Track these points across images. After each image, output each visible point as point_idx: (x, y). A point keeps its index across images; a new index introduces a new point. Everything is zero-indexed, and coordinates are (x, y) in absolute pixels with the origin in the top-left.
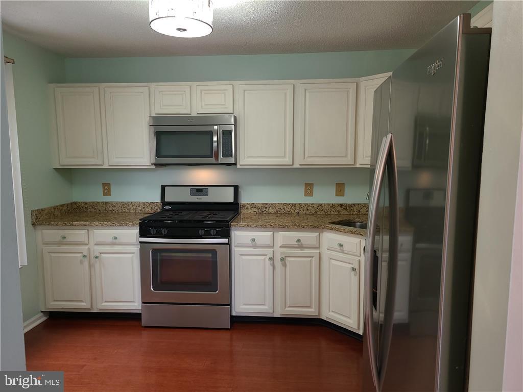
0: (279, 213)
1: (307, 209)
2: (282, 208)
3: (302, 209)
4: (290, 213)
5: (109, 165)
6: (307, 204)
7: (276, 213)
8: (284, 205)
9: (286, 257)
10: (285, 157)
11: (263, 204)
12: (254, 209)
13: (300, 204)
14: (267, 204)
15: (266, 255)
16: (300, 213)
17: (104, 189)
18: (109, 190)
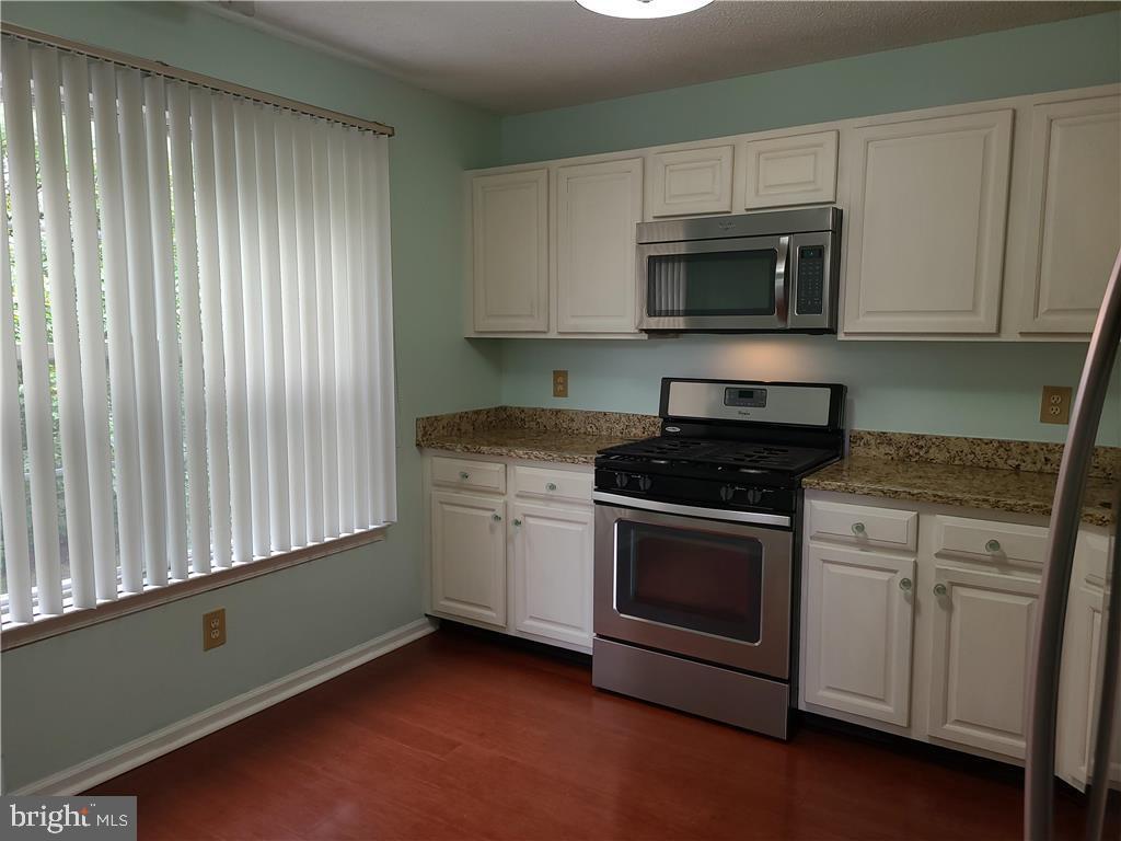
0: (956, 462)
1: (1046, 459)
2: (966, 450)
3: (1028, 459)
4: (992, 465)
5: (560, 333)
6: (1047, 445)
7: (947, 463)
8: (974, 442)
9: (953, 584)
10: (974, 311)
11: (912, 436)
12: (884, 449)
13: (1023, 443)
14: (923, 436)
15: (895, 572)
16: (1022, 468)
17: (556, 384)
18: (565, 384)
